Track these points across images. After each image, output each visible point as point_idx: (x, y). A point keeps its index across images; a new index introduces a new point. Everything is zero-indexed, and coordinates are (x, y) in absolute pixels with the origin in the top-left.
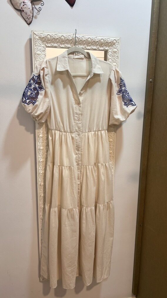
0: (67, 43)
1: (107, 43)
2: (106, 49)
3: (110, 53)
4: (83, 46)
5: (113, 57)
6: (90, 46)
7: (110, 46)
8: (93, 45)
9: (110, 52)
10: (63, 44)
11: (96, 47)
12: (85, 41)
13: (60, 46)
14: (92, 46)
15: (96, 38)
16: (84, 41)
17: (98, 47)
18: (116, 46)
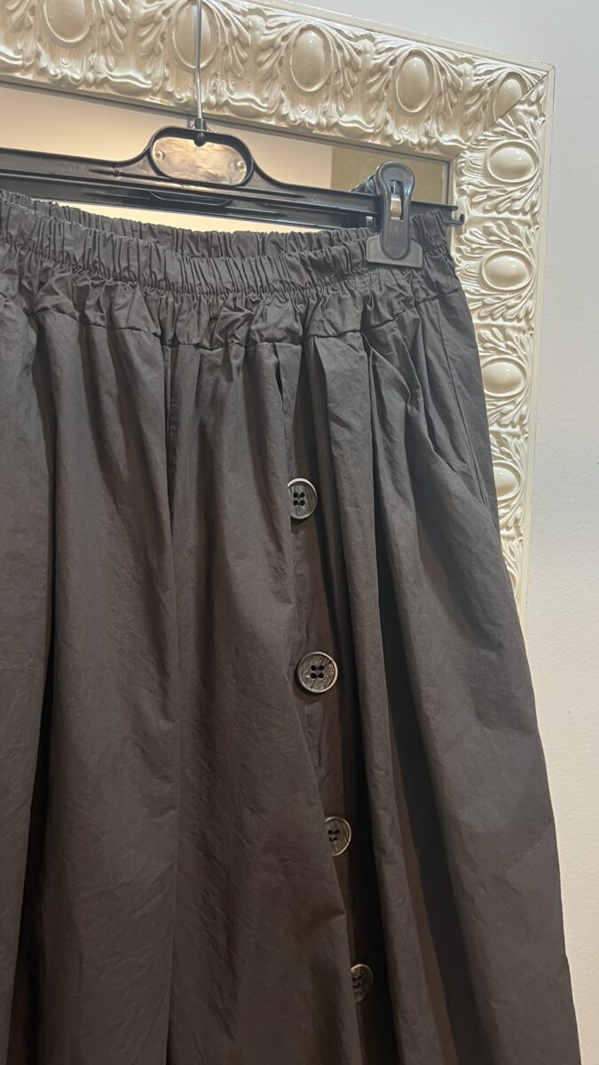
0: (108, 46)
1: (456, 91)
2: (446, 140)
3: (472, 179)
4: (258, 92)
5: (495, 208)
6: (312, 99)
7: (476, 118)
8: (338, 94)
9: (472, 169)
10: (76, 50)
11: (365, 114)
12: (271, 46)
13: (44, 62)
14: (331, 106)
15: (367, 43)
16: (263, 49)
17: (379, 121)
18: (518, 122)
